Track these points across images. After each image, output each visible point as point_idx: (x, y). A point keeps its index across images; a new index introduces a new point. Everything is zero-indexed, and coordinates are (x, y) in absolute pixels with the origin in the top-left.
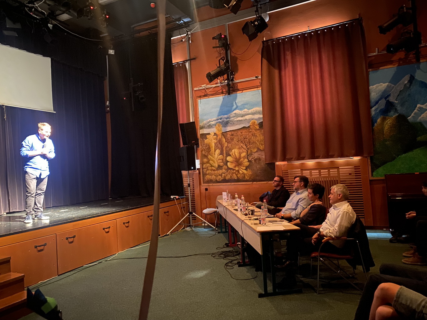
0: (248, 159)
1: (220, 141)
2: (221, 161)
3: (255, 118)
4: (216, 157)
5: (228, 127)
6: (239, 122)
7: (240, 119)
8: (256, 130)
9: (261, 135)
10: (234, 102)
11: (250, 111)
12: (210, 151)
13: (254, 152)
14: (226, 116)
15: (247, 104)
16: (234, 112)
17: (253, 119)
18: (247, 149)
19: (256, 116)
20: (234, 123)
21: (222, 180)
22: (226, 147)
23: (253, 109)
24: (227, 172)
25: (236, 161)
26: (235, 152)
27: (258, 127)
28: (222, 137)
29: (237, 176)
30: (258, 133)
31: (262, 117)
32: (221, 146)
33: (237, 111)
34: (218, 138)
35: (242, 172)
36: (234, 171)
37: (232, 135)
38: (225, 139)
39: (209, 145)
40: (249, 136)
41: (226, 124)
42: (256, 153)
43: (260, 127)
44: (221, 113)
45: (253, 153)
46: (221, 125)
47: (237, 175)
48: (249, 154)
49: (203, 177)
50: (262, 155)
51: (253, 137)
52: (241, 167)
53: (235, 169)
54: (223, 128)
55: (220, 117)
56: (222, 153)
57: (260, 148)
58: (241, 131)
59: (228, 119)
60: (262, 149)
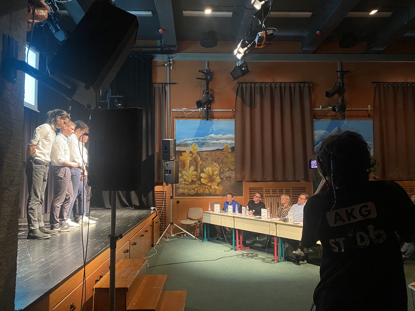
0: (220, 177)
1: (195, 159)
2: (195, 176)
3: (228, 143)
4: (190, 173)
5: (203, 147)
6: (214, 144)
7: (215, 142)
8: (229, 153)
9: (233, 158)
10: (210, 127)
11: (224, 137)
12: (184, 167)
13: (226, 171)
14: (202, 138)
15: (221, 131)
16: (210, 135)
17: (226, 144)
18: (219, 168)
19: (230, 142)
20: (210, 145)
21: (195, 194)
22: (201, 165)
23: (227, 135)
24: (200, 186)
25: (209, 178)
26: (209, 170)
27: (230, 151)
28: (197, 156)
29: (209, 191)
30: (229, 156)
31: (234, 142)
32: (196, 164)
33: (212, 135)
34: (194, 156)
35: (214, 188)
36: (207, 186)
37: (207, 155)
38: (200, 158)
39: (184, 162)
40: (222, 158)
41: (202, 144)
42: (228, 172)
43: (232, 151)
44: (197, 135)
46: (197, 145)
48: (221, 172)
49: (176, 191)
50: (233, 174)
51: (226, 158)
52: (213, 183)
53: (207, 184)
54: (199, 148)
55: (196, 138)
56: (196, 170)
57: (231, 168)
58: (216, 152)
59: (204, 141)
60: (232, 169)
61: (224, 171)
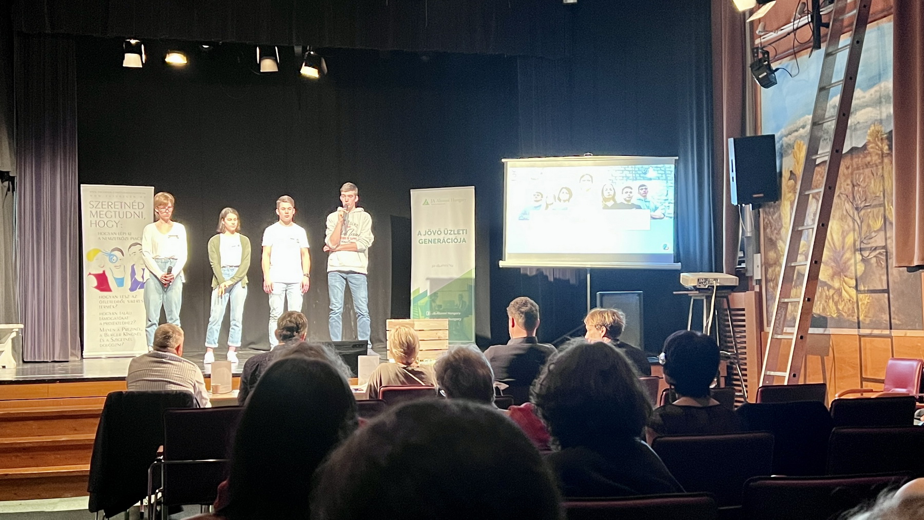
0: (861, 253)
3: (878, 117)
8: (881, 156)
11: (868, 95)
12: (780, 229)
13: (875, 232)
17: (874, 122)
18: (859, 222)
19: (881, 112)
25: (834, 261)
26: (834, 230)
27: (886, 148)
29: (838, 309)
30: (885, 167)
31: (893, 112)
35: (849, 298)
36: (832, 292)
40: (864, 180)
42: (880, 233)
45: (873, 234)
46: (805, 147)
47: (836, 304)
48: (863, 236)
52: (846, 279)
53: (830, 283)
57: (889, 216)
58: (848, 161)
61: (870, 233)
